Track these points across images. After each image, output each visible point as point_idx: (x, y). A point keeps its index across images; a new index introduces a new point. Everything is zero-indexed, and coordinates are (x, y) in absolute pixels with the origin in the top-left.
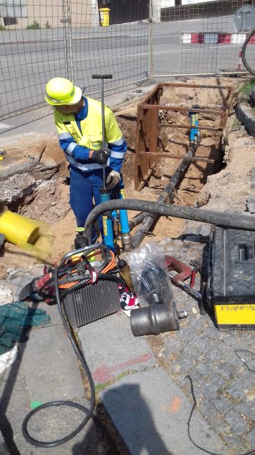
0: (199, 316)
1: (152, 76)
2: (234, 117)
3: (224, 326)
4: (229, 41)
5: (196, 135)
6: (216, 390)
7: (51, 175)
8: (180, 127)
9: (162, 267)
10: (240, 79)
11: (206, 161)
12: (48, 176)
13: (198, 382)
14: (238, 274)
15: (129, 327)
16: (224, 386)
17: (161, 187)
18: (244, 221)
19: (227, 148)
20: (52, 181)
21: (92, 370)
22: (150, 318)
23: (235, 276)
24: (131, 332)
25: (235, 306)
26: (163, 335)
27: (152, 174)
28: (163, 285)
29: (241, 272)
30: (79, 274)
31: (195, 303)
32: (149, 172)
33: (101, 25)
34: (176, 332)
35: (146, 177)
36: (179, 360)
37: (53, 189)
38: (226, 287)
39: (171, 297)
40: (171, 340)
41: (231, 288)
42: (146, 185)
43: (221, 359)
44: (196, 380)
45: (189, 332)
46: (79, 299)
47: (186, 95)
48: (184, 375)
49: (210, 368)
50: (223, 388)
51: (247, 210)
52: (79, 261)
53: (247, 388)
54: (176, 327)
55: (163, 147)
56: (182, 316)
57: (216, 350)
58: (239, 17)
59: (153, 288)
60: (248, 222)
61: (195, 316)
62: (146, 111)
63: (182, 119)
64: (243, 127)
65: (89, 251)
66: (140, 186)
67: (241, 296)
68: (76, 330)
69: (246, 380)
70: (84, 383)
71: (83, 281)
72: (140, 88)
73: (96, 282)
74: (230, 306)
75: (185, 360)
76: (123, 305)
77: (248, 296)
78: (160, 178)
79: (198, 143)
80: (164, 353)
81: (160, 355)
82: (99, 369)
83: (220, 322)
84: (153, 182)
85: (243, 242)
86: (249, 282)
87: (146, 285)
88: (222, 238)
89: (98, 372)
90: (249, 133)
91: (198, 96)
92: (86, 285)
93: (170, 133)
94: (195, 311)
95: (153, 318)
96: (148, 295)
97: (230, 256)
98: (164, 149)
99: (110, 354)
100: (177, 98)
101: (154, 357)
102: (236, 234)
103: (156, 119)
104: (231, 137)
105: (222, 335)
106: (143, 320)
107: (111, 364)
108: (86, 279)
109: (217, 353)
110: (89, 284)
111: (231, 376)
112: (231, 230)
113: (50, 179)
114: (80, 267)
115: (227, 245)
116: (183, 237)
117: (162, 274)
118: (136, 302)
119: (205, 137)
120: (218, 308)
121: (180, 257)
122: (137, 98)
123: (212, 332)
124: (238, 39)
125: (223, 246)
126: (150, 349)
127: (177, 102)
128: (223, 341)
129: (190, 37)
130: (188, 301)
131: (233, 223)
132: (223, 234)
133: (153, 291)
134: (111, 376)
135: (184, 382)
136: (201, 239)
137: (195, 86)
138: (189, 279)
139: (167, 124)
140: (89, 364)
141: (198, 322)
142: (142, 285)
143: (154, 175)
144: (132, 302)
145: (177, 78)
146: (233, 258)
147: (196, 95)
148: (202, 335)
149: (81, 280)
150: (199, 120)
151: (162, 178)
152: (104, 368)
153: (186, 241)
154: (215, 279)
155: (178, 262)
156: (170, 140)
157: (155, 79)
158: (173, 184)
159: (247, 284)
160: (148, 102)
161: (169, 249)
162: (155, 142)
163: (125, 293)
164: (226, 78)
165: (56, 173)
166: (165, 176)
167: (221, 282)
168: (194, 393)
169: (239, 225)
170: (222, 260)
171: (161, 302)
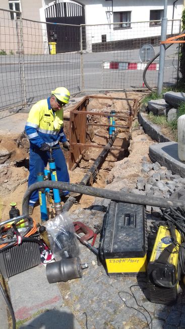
0: (97, 266)
1: (83, 90)
2: (137, 120)
3: (113, 274)
4: (135, 68)
5: (114, 131)
6: (103, 322)
7: (4, 160)
8: (102, 125)
9: (71, 231)
10: (143, 93)
11: (119, 150)
12: (2, 161)
13: (91, 317)
14: (122, 236)
15: (46, 277)
16: (109, 319)
17: (89, 167)
18: (129, 197)
19: (131, 141)
20: (5, 164)
21: (15, 310)
22: (60, 269)
23: (120, 237)
24: (47, 280)
25: (119, 259)
26: (70, 282)
27: (82, 158)
28: (72, 244)
29: (124, 234)
30: (9, 238)
31: (95, 257)
32: (80, 156)
33: (50, 53)
34: (79, 279)
35: (77, 161)
36: (80, 300)
37: (6, 170)
38: (113, 246)
39: (78, 253)
40: (76, 285)
41: (116, 246)
42: (78, 166)
43: (109, 299)
44: (90, 315)
45: (88, 279)
46: (8, 256)
47: (107, 104)
48: (82, 312)
49: (101, 306)
50: (109, 321)
51: (137, 188)
52: (10, 228)
53: (125, 321)
54: (79, 276)
55: (90, 139)
56: (83, 267)
57: (106, 292)
58: (143, 52)
59: (63, 247)
60: (132, 198)
61: (93, 267)
62: (76, 115)
63: (104, 120)
64: (141, 127)
65: (18, 220)
66: (73, 167)
67: (122, 252)
68: (6, 280)
69: (125, 315)
70: (9, 320)
71: (11, 244)
72: (74, 99)
73: (21, 244)
74: (116, 260)
75: (84, 300)
76: (43, 259)
77: (127, 252)
78: (88, 161)
79: (115, 136)
80: (70, 295)
81: (67, 297)
82: (20, 309)
83: (110, 271)
84: (83, 163)
85: (128, 213)
86: (128, 242)
87: (59, 245)
88: (115, 209)
89: (20, 311)
90: (145, 132)
91: (115, 104)
92: (14, 246)
93: (95, 129)
94: (94, 263)
95: (62, 269)
96: (61, 252)
97: (118, 223)
98: (91, 140)
99: (30, 298)
100: (100, 105)
101: (62, 299)
102: (124, 206)
103: (84, 120)
104: (134, 134)
105: (111, 281)
106: (55, 271)
107: (29, 305)
108: (13, 241)
109: (106, 294)
110: (16, 245)
111: (115, 312)
112: (121, 203)
113: (3, 163)
114: (9, 233)
115: (117, 214)
116: (92, 208)
117: (71, 236)
118: (53, 258)
119: (120, 132)
120: (107, 261)
121: (88, 223)
122: (71, 105)
123: (104, 278)
124: (141, 67)
125: (114, 215)
126: (59, 293)
127: (100, 108)
128: (111, 285)
129: (109, 64)
130: (90, 255)
131: (122, 199)
132: (115, 206)
133: (64, 249)
134: (29, 314)
135: (82, 317)
136: (104, 209)
137: (111, 99)
138: (92, 239)
139: (93, 123)
140: (13, 305)
141: (95, 271)
142: (56, 245)
143: (84, 159)
144: (49, 257)
145: (100, 92)
146: (120, 224)
147: (114, 104)
148: (97, 281)
149: (9, 243)
150: (116, 120)
151: (90, 161)
152: (24, 308)
153: (93, 211)
154: (106, 240)
155: (86, 227)
156: (95, 134)
157: (85, 92)
158: (96, 166)
159: (127, 244)
160: (78, 109)
161: (80, 217)
162: (84, 135)
163: (45, 251)
164: (134, 93)
165: (8, 158)
166: (92, 159)
167: (110, 242)
168: (88, 325)
169: (126, 200)
170: (113, 225)
171: (70, 257)
